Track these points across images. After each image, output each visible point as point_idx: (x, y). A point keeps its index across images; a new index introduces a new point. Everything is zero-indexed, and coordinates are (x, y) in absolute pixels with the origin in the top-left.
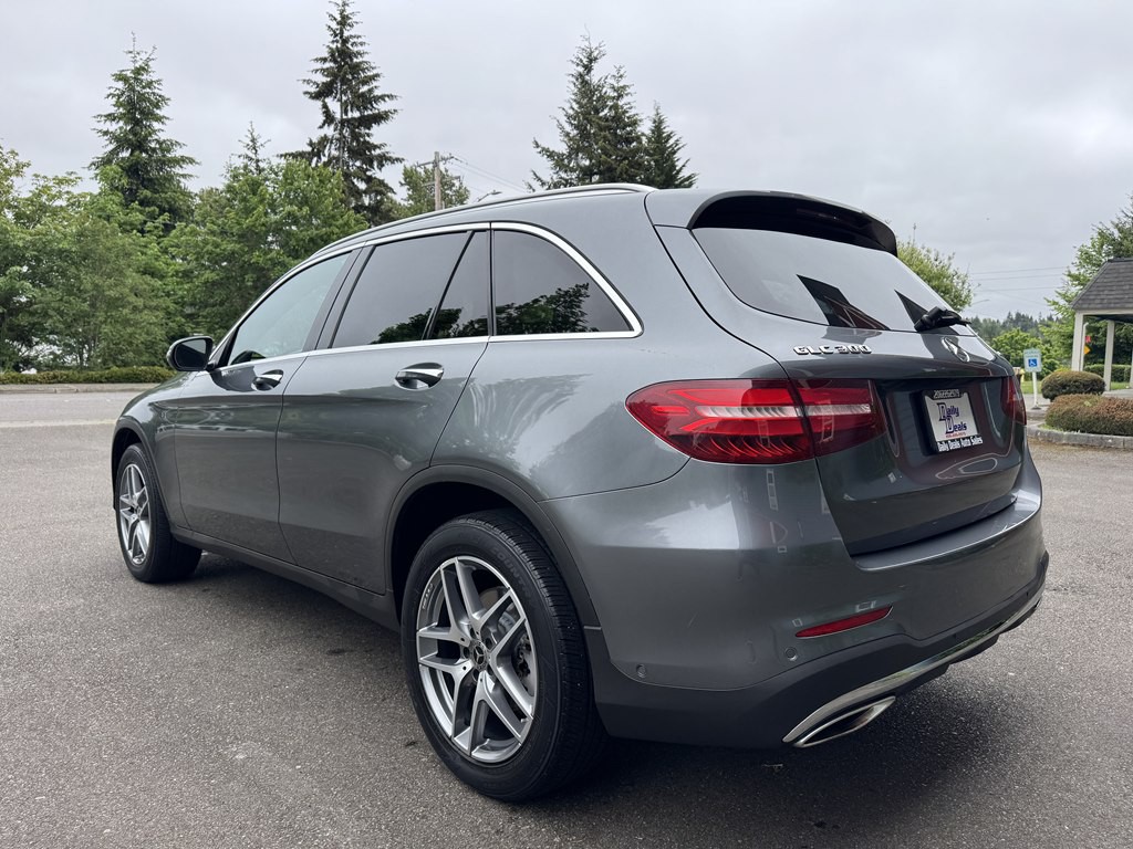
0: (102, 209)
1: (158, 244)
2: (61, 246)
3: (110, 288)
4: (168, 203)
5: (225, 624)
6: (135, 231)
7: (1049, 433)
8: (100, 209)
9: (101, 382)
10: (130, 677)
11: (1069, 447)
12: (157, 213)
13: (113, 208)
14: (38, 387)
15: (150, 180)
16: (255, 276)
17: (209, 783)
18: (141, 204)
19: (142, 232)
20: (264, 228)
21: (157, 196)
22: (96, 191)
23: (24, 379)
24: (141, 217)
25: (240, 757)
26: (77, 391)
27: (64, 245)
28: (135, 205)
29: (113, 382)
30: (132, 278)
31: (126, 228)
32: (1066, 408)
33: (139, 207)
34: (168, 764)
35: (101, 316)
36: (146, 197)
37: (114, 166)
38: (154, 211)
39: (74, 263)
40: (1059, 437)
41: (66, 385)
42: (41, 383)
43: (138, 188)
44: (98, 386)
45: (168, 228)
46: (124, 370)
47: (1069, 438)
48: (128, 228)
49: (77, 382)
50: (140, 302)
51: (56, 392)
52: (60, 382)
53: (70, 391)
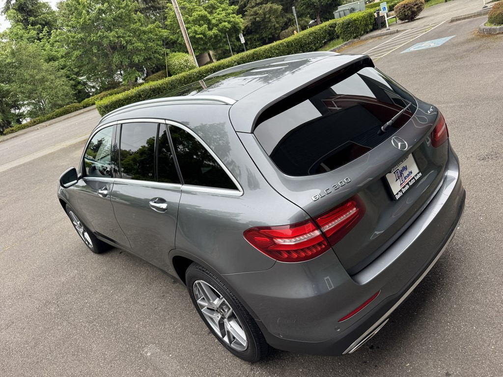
0: (17, 34)
1: (49, 42)
2: (7, 61)
3: (37, 74)
4: (43, 20)
5: (131, 273)
6: (36, 40)
7: (490, 29)
8: (15, 34)
9: (54, 118)
10: (102, 315)
11: (500, 35)
12: (41, 27)
13: (21, 32)
14: (30, 129)
15: (31, 11)
16: (96, 47)
17: (140, 371)
18: (32, 25)
19: (39, 39)
20: (90, 21)
21: (37, 18)
22: (10, 26)
23: (23, 127)
24: (35, 32)
25: (149, 354)
26: (46, 126)
27: (8, 60)
28: (30, 27)
29: (59, 117)
30: (45, 66)
31: (31, 40)
32: (498, 12)
33: (31, 27)
34: (124, 364)
35: (40, 89)
36: (33, 21)
37: (12, 10)
38: (39, 27)
39: (17, 68)
40: (495, 30)
41: (41, 124)
42: (31, 126)
43: (27, 18)
44: (53, 121)
45: (49, 34)
46: (61, 109)
47: (500, 29)
48: (32, 39)
49: (44, 121)
50: (53, 77)
51: (38, 129)
52: (38, 124)
53: (43, 127)
